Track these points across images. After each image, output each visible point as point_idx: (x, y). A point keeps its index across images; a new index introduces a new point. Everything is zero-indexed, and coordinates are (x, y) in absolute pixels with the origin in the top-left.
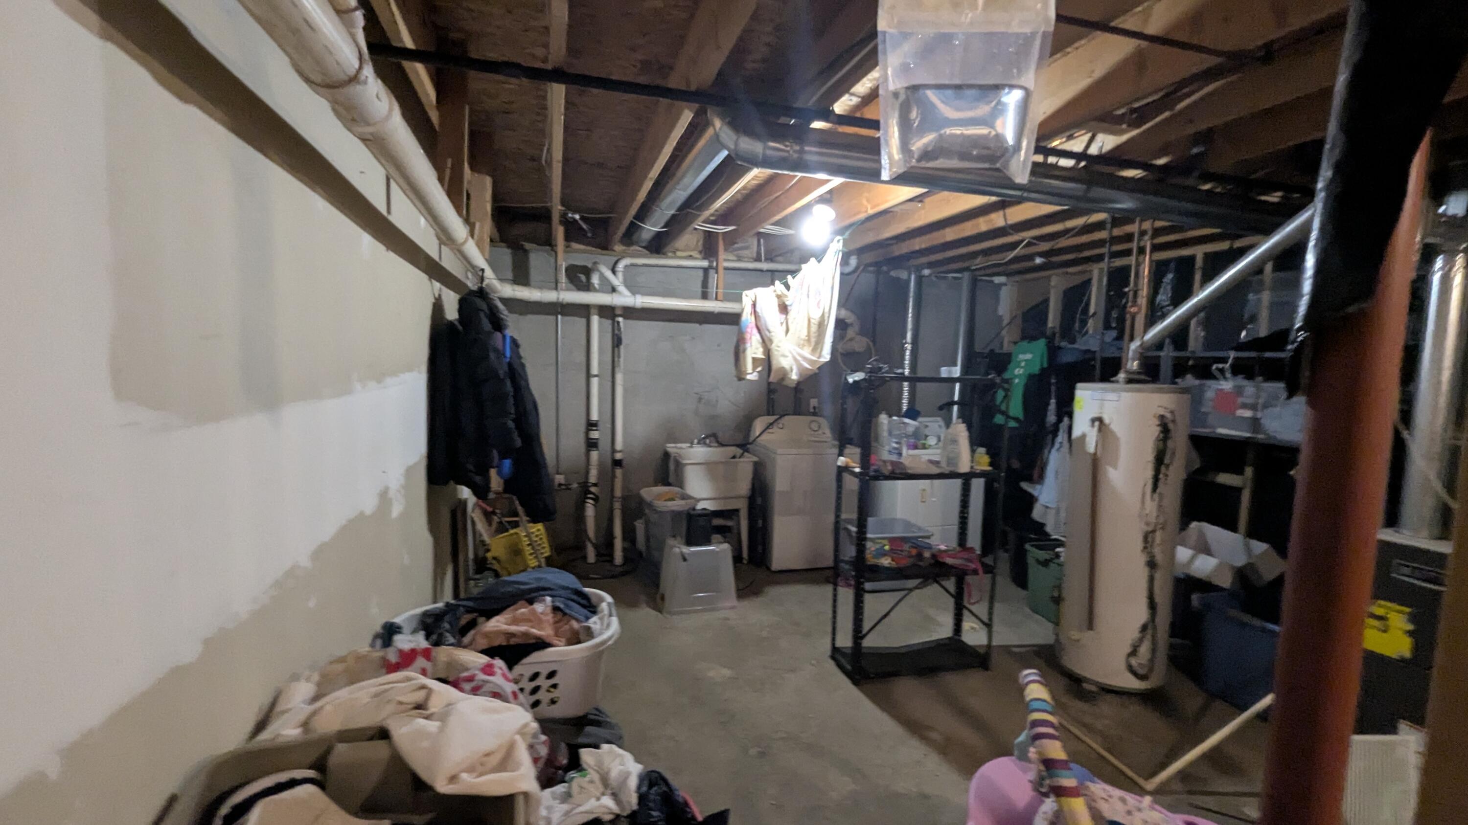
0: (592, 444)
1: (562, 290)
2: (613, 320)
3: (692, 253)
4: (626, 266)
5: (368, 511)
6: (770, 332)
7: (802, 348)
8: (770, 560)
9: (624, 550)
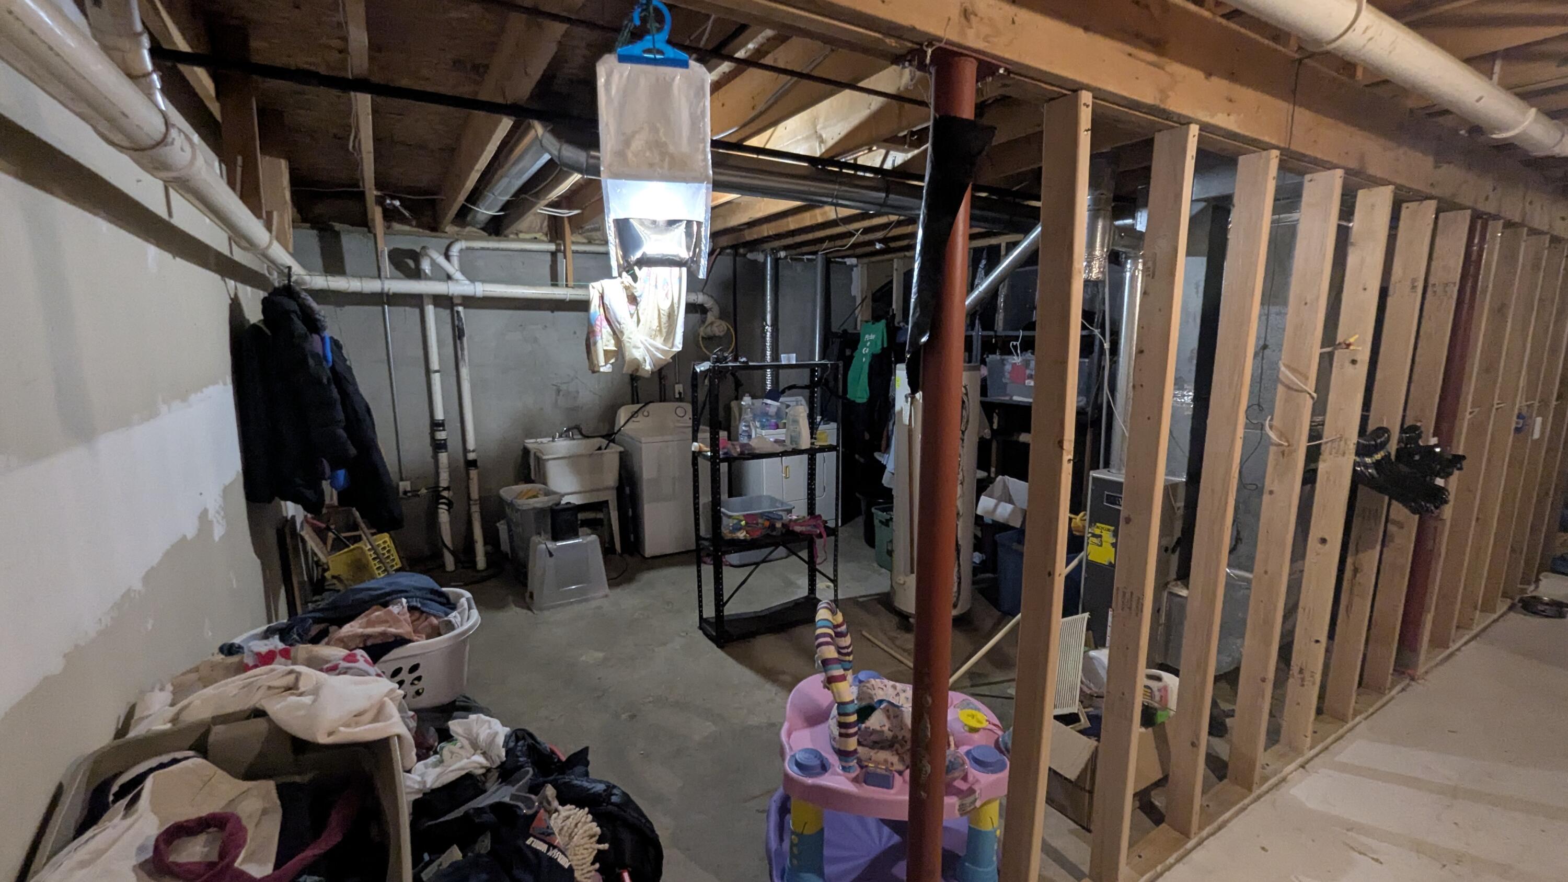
0: (438, 446)
1: (386, 278)
2: (452, 310)
3: (538, 235)
4: (461, 250)
5: (190, 536)
6: (620, 324)
7: (654, 339)
8: (644, 550)
9: (487, 554)
